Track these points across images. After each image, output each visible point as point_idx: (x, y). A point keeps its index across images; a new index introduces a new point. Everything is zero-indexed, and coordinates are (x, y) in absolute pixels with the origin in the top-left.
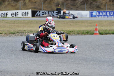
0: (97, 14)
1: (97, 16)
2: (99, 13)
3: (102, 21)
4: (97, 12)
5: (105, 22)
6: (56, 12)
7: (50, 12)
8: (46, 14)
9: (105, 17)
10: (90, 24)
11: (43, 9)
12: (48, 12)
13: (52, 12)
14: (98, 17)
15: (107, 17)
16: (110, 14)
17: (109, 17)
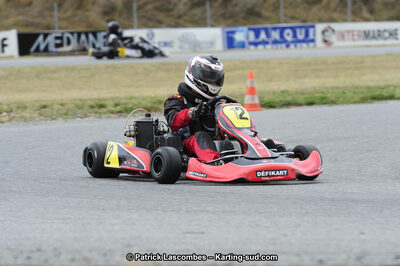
0: (247, 38)
1: (251, 43)
2: (257, 35)
3: (267, 62)
4: (250, 29)
5: (280, 63)
7: (83, 37)
8: (69, 43)
9: (279, 45)
11: (56, 25)
12: (76, 35)
13: (91, 37)
14: (252, 47)
15: (284, 45)
16: (295, 36)
17: (292, 46)
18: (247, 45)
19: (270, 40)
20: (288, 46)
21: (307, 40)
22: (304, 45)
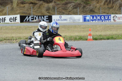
0: (90, 18)
1: (91, 20)
2: (93, 18)
3: (96, 26)
4: (91, 16)
5: (100, 26)
6: (47, 17)
7: (40, 17)
8: (36, 19)
9: (100, 21)
10: (83, 29)
11: (32, 14)
12: (38, 16)
13: (42, 17)
15: (101, 21)
16: (105, 18)
17: (104, 21)
18: (90, 21)
19: (97, 19)
20: (102, 21)
21: (108, 19)
22: (107, 21)
